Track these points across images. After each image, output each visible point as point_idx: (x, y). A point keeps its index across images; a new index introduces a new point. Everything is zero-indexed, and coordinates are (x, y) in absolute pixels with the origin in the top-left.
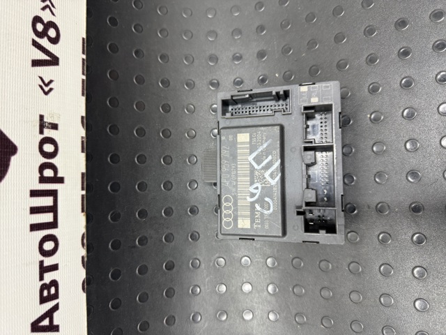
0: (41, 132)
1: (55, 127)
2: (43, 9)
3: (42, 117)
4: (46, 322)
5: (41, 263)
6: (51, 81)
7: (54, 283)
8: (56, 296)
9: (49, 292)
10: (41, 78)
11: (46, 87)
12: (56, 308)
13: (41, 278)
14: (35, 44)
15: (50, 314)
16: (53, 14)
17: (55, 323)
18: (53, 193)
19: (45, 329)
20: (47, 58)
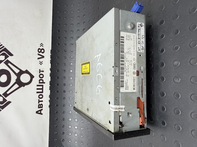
0: (40, 73)
1: (43, 71)
2: (40, 46)
3: (40, 70)
4: (39, 112)
5: (39, 100)
6: (42, 62)
7: (42, 104)
8: (42, 107)
9: (40, 106)
10: (40, 61)
11: (41, 63)
12: (42, 110)
13: (39, 103)
14: (39, 54)
15: (41, 110)
16: (43, 47)
17: (42, 113)
18: (42, 86)
19: (39, 113)
20: (41, 57)
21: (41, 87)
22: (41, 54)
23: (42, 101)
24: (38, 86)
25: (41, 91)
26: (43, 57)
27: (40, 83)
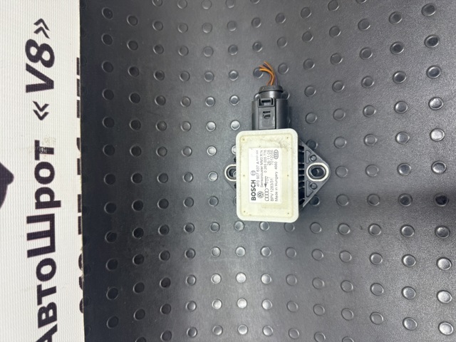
0: (37, 158)
1: (50, 151)
2: (37, 32)
3: (37, 143)
5: (39, 287)
6: (46, 106)
7: (52, 306)
8: (54, 318)
9: (47, 316)
10: (36, 103)
11: (41, 112)
12: (54, 330)
13: (40, 302)
14: (29, 69)
15: (49, 336)
16: (47, 36)
20: (41, 82)
21: (45, 226)
22: (38, 66)
23: (53, 290)
24: (31, 220)
25: (45, 242)
26: (49, 84)
27: (39, 205)
